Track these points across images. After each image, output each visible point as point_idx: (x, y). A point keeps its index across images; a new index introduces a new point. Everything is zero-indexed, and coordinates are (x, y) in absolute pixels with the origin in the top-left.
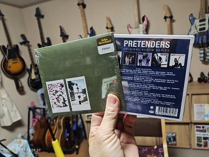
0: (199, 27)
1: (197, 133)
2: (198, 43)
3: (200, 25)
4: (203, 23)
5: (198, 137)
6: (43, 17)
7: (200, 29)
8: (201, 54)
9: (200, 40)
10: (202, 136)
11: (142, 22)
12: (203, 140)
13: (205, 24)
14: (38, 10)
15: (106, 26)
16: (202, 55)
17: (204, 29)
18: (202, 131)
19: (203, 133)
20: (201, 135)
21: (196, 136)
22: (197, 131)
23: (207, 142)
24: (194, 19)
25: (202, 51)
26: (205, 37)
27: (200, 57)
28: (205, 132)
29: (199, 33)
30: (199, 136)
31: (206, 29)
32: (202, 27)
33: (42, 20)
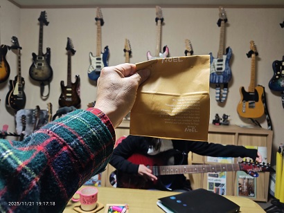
0: (217, 67)
1: (209, 178)
2: (215, 82)
3: (218, 65)
4: (221, 63)
5: (210, 183)
6: (47, 24)
7: (218, 69)
8: (217, 93)
9: (217, 79)
10: (215, 182)
11: (162, 51)
12: (215, 187)
13: (222, 65)
14: (43, 14)
15: (124, 48)
16: (218, 95)
17: (221, 69)
18: (214, 176)
19: (215, 178)
20: (213, 180)
21: (209, 181)
22: (210, 175)
23: (218, 189)
24: (213, 58)
25: (218, 91)
26: (222, 77)
27: (217, 97)
28: (218, 177)
29: (217, 73)
30: (211, 181)
31: (223, 70)
32: (220, 66)
33: (45, 27)
